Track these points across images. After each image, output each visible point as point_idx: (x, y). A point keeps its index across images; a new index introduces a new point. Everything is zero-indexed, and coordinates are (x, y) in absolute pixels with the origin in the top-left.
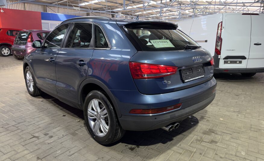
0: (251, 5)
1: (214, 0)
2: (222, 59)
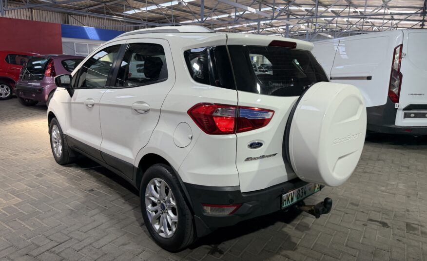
0: (408, 18)
1: (347, 10)
2: (400, 109)
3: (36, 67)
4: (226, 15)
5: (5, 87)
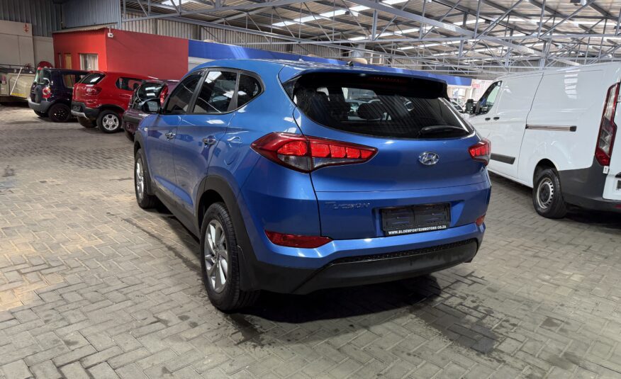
1: (602, 23)
2: (612, 176)
3: (148, 95)
4: (416, 30)
5: (114, 117)
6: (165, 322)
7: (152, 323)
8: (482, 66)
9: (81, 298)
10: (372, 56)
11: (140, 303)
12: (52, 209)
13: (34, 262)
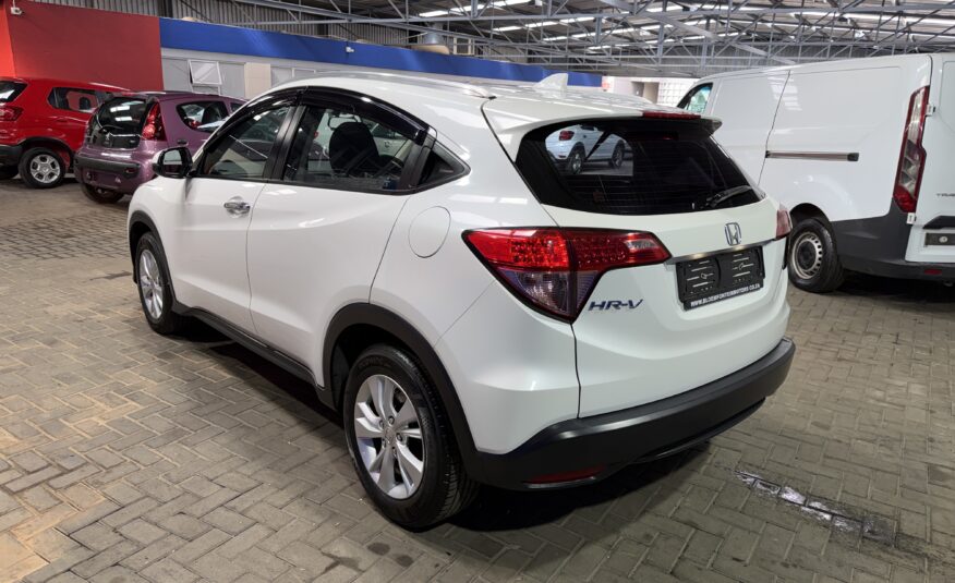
2: (918, 227)
5: (50, 160)
6: (351, 563)
7: (328, 569)
8: (620, 57)
9: (162, 533)
10: (455, 41)
11: (280, 527)
12: (10, 348)
13: (27, 463)
